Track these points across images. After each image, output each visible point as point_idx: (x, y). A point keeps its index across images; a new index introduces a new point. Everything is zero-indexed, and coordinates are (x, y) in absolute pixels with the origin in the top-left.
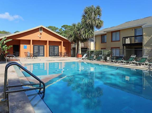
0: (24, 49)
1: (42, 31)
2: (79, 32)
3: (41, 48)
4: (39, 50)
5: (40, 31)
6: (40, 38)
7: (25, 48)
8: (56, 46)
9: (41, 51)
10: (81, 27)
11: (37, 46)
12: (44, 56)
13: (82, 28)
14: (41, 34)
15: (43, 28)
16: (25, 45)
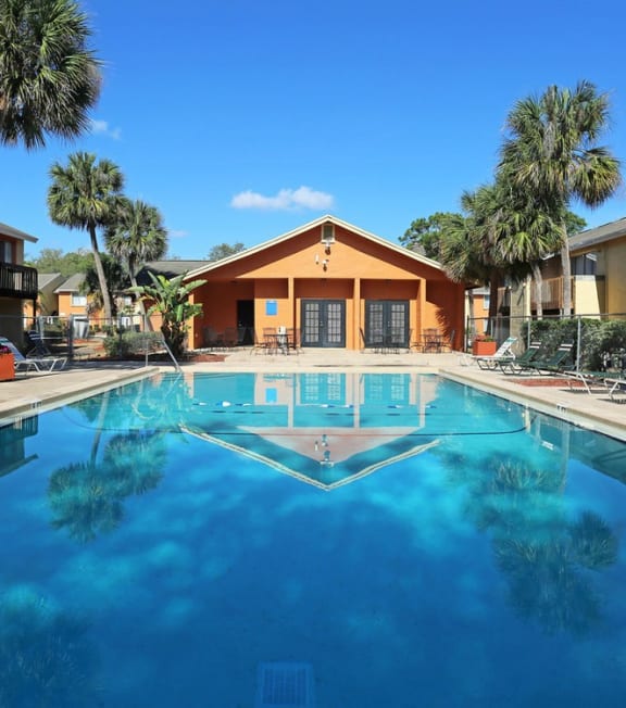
0: (268, 314)
1: (333, 240)
2: (481, 231)
3: (333, 310)
4: (323, 319)
5: (323, 241)
6: (325, 269)
7: (271, 312)
8: (398, 301)
9: (334, 326)
10: (493, 204)
11: (314, 302)
12: (342, 344)
13: (496, 209)
14: (328, 252)
15: (337, 226)
16: (272, 301)
